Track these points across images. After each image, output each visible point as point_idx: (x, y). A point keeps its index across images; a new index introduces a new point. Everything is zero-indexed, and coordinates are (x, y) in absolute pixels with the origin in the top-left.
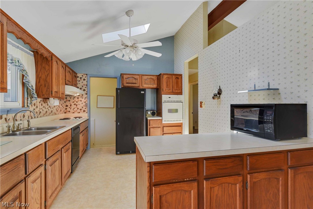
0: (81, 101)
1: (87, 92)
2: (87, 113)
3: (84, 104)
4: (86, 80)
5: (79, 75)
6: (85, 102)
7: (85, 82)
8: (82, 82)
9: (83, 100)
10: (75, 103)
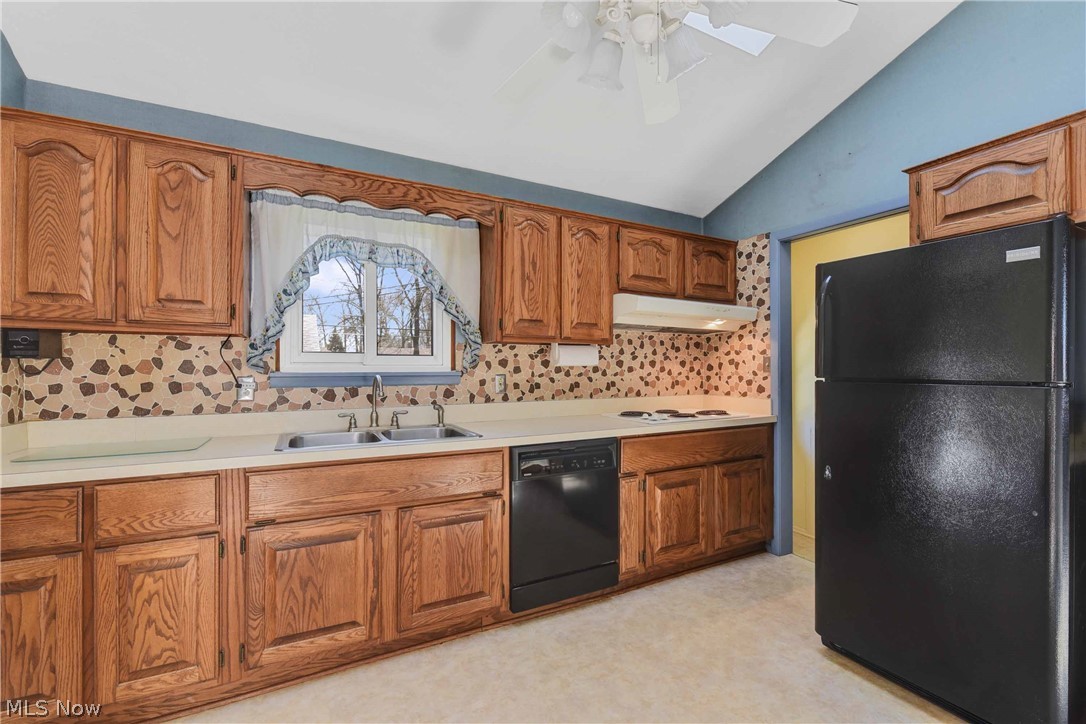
0: (750, 347)
1: (769, 309)
2: (769, 396)
3: (760, 359)
4: (766, 261)
5: (744, 246)
6: (764, 352)
7: (763, 270)
8: (754, 272)
9: (758, 345)
10: (733, 355)
